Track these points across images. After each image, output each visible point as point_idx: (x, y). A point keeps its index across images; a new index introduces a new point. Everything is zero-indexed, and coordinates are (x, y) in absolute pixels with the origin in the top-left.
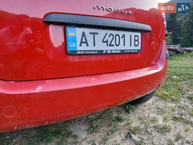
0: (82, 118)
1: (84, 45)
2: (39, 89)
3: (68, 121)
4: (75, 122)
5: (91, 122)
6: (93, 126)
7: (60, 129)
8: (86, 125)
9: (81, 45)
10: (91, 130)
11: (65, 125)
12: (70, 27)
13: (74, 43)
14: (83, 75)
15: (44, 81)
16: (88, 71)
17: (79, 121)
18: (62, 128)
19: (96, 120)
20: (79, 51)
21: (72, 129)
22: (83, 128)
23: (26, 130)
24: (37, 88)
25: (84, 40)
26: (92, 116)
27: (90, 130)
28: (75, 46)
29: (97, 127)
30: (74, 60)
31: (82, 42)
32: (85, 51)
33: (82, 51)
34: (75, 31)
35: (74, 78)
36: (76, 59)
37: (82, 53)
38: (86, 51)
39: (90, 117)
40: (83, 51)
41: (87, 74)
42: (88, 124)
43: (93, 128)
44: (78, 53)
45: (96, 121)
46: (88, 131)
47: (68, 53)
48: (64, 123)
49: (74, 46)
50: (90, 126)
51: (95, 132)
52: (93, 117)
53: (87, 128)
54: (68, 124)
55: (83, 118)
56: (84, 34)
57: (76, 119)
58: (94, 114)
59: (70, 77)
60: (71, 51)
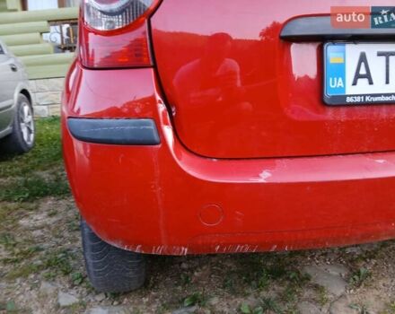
0: (329, 251)
1: (363, 82)
2: (265, 177)
3: (298, 252)
4: (314, 256)
5: (351, 261)
6: (359, 272)
7: (283, 266)
8: (340, 267)
9: (355, 84)
10: (354, 279)
11: (293, 259)
12: (334, 44)
13: (340, 80)
14: (355, 151)
15: (272, 160)
16: (369, 141)
17: (322, 255)
18: (288, 265)
19: (365, 259)
20: (350, 96)
21: (309, 271)
22: (334, 272)
23: (216, 258)
24: (261, 175)
25: (363, 71)
26: (355, 250)
27: (351, 280)
28: (342, 85)
29: (369, 275)
30: (338, 118)
31: (358, 76)
32: (365, 96)
33: (357, 96)
34: (344, 52)
35: (335, 157)
36: (342, 115)
37: (358, 100)
38: (368, 95)
39: (348, 250)
40: (361, 96)
41: (366, 150)
42: (346, 266)
43: (359, 275)
44: (349, 100)
45: (364, 263)
46: (347, 281)
47: (326, 101)
48: (292, 254)
49: (339, 85)
50: (351, 270)
51: (365, 285)
52: (357, 251)
53: (343, 275)
54: (299, 258)
55: (333, 251)
56: (363, 58)
57: (316, 251)
58: (356, 246)
59: (324, 156)
60: (333, 96)
